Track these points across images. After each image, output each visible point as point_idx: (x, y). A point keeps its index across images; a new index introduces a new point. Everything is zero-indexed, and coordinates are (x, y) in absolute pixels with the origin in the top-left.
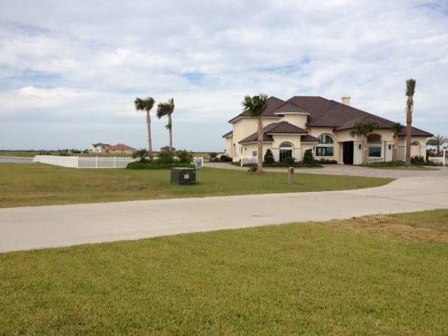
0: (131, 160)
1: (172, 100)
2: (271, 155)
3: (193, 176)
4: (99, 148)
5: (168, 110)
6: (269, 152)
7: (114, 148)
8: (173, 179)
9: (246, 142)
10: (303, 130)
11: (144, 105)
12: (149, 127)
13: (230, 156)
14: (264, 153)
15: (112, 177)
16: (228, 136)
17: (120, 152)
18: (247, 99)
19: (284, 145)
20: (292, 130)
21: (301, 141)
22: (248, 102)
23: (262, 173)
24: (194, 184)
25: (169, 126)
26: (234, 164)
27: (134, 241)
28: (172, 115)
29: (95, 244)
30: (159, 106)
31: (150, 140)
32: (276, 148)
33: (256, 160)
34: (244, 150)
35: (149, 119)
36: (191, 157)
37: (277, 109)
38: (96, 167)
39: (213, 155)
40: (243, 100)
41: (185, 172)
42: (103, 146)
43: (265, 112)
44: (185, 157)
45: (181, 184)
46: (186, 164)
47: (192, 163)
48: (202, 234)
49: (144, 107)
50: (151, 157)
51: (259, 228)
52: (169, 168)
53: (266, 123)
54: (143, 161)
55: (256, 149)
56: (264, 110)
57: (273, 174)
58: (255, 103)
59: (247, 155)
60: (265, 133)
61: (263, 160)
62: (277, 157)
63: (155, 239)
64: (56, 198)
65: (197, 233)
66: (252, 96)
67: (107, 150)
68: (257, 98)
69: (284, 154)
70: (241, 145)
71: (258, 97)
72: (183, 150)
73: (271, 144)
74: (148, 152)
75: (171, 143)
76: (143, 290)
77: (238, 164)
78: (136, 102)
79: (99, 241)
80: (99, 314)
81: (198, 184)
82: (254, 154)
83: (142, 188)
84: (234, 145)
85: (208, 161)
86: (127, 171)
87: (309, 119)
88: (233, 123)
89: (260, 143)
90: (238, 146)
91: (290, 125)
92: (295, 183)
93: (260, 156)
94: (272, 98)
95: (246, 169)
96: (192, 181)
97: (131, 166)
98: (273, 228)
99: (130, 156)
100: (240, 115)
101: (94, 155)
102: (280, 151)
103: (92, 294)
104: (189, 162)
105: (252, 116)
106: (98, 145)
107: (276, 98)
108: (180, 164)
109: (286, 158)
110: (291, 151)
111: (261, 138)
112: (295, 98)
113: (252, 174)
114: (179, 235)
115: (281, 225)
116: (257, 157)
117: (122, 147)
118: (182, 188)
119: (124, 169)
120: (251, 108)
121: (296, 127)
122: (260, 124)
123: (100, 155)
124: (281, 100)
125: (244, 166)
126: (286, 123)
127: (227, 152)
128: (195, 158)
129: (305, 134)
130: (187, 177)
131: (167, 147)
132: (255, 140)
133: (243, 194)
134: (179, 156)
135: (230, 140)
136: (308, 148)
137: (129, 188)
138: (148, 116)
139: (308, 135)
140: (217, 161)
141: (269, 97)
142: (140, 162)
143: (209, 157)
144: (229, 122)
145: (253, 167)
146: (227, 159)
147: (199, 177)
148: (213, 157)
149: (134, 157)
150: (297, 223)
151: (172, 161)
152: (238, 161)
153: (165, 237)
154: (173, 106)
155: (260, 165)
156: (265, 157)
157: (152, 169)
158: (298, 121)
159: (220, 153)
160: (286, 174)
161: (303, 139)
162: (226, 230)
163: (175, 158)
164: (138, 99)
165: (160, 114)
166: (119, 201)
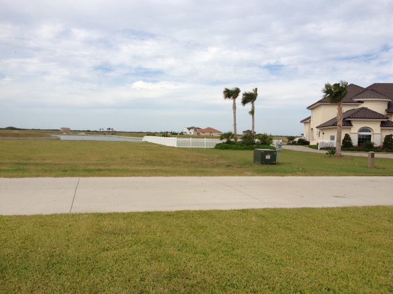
0: (219, 141)
1: (256, 89)
2: (350, 139)
3: (273, 154)
4: (192, 131)
5: (252, 98)
6: (347, 137)
7: (204, 131)
8: (256, 159)
9: (323, 127)
10: (383, 116)
11: (231, 94)
12: (235, 113)
13: (307, 140)
14: (343, 137)
15: (204, 155)
16: (306, 121)
17: (208, 134)
18: (327, 86)
19: (363, 130)
20: (371, 115)
21: (381, 126)
22: (328, 90)
23: (341, 156)
24: (275, 164)
25: (252, 112)
26: (311, 147)
27: (225, 211)
28: (255, 102)
29: (194, 211)
30: (244, 95)
31: (235, 124)
32: (354, 132)
33: (334, 143)
34: (321, 134)
35: (235, 106)
36: (271, 139)
37: (356, 96)
38: (191, 147)
39: (291, 138)
41: (266, 153)
42: (196, 129)
43: (344, 99)
44: (266, 140)
45: (262, 164)
46: (266, 146)
47: (271, 145)
48: (285, 210)
49: (232, 96)
50: (236, 139)
51: (342, 208)
52: (253, 149)
53: (345, 109)
54: (229, 142)
55: (334, 133)
56: (344, 96)
57: (352, 158)
58: (335, 90)
59: (326, 139)
60: (344, 119)
61: (341, 145)
62: (355, 141)
63: (243, 211)
64: (161, 170)
65: (281, 208)
66: (332, 84)
67: (199, 133)
68: (337, 85)
69: (363, 139)
70: (318, 130)
71: (339, 84)
72: (263, 133)
73: (350, 128)
74: (233, 135)
75: (253, 127)
76: (237, 255)
77: (315, 147)
78: (225, 92)
79: (197, 209)
80: (202, 271)
81: (278, 164)
82: (332, 138)
83: (228, 166)
84: (312, 129)
85: (286, 143)
86: (215, 150)
87: (389, 105)
88: (311, 109)
89: (339, 128)
90: (316, 131)
91: (369, 110)
92: (375, 167)
93: (339, 140)
94: (352, 85)
95: (325, 152)
96: (273, 162)
97: (219, 147)
98: (356, 209)
99: (217, 138)
100: (319, 102)
101: (189, 136)
102: (359, 135)
103: (195, 254)
104: (269, 145)
105: (331, 102)
106: (192, 128)
107: (355, 85)
108: (261, 146)
109: (365, 143)
110: (370, 136)
111: (340, 123)
112: (375, 85)
113: (330, 157)
114: (264, 209)
115: (364, 207)
116: (335, 141)
117: (210, 130)
118: (264, 167)
119: (213, 148)
120: (331, 94)
121: (376, 113)
122: (340, 110)
123: (193, 137)
124: (360, 87)
125: (321, 149)
126: (366, 109)
127: (305, 136)
128: (275, 142)
129: (386, 120)
130: (268, 157)
131: (248, 131)
132: (333, 125)
133: (323, 175)
134: (260, 139)
135: (307, 125)
136: (388, 133)
137: (218, 165)
138: (234, 104)
139: (388, 121)
140: (294, 143)
141: (348, 84)
142: (226, 143)
143: (287, 140)
144: (308, 108)
145: (331, 150)
146: (304, 143)
147: (279, 158)
148: (291, 140)
149: (222, 138)
150: (380, 206)
151: (254, 143)
152: (315, 144)
153: (253, 209)
154: (257, 94)
155: (338, 149)
156: (344, 141)
157: (236, 149)
158: (379, 107)
159: (297, 137)
160: (366, 158)
161: (383, 124)
162: (309, 208)
163: (256, 140)
164: (226, 89)
165: (244, 102)
166: (210, 176)
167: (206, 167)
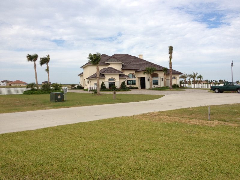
0: (26, 89)
1: (49, 55)
2: (104, 85)
3: (62, 95)
4: (5, 83)
5: (46, 61)
6: (103, 83)
7: (14, 83)
8: (51, 99)
9: (91, 78)
10: (120, 72)
12: (36, 70)
13: (82, 86)
14: (100, 84)
15: (16, 99)
16: (81, 75)
17: (18, 85)
18: (90, 55)
19: (110, 79)
20: (114, 71)
21: (119, 77)
22: (91, 57)
23: (100, 94)
24: (63, 101)
25: (47, 70)
26: (85, 90)
28: (49, 63)
30: (41, 59)
31: (36, 78)
32: (106, 81)
33: (96, 87)
34: (90, 82)
35: (36, 66)
36: (61, 87)
37: (107, 60)
38: (5, 94)
39: (73, 85)
40: (88, 56)
41: (58, 95)
42: (8, 82)
43: (100, 63)
44: (57, 87)
45: (56, 101)
46: (58, 91)
47: (61, 90)
49: (33, 59)
50: (38, 87)
52: (49, 93)
53: (101, 68)
54: (33, 89)
55: (96, 82)
56: (99, 61)
57: (106, 95)
58: (94, 57)
59: (92, 85)
60: (100, 73)
61: (100, 88)
62: (107, 86)
65: (67, 125)
66: (92, 54)
67: (10, 84)
68: (95, 55)
69: (111, 84)
70: (88, 80)
71: (96, 54)
72: (55, 83)
73: (104, 79)
74: (35, 85)
75: (49, 79)
77: (87, 90)
78: (28, 57)
81: (66, 101)
82: (95, 84)
83: (34, 105)
84: (84, 80)
85: (70, 89)
86: (24, 95)
87: (123, 66)
88: (83, 68)
89: (98, 78)
90: (87, 80)
91: (113, 69)
92: (116, 99)
93: (98, 86)
94: (103, 55)
95: (91, 92)
96: (62, 100)
97: (26, 93)
98: (105, 120)
99: (24, 87)
100: (87, 64)
101: (3, 87)
102: (109, 82)
104: (60, 90)
105: (93, 64)
106: (5, 81)
107: (105, 55)
108: (55, 91)
109: (112, 86)
110: (114, 82)
111: (98, 76)
112: (115, 55)
113: (94, 95)
114: (57, 126)
116: (97, 86)
117: (19, 82)
118: (57, 103)
119: (22, 94)
120: (92, 60)
121: (116, 70)
122: (98, 69)
123: (6, 87)
124: (108, 56)
125: (90, 91)
126: (111, 68)
127: (81, 84)
128: (63, 88)
129: (121, 74)
130: (59, 97)
131: (46, 82)
132: (95, 77)
133: (90, 105)
134: (54, 87)
135: (82, 78)
136: (123, 81)
137: (26, 105)
138: (35, 64)
139: (123, 74)
140: (75, 88)
141: (101, 54)
142: (31, 90)
143: (71, 87)
144: (81, 67)
145: (95, 91)
146: (80, 88)
147: (66, 98)
148: (73, 87)
149: (27, 87)
151: (50, 90)
152: (87, 88)
153: (50, 127)
154: (49, 59)
155: (98, 90)
156: (101, 86)
157: (38, 94)
158: (118, 67)
159: (77, 84)
160: (112, 94)
161: (121, 76)
162: (81, 123)
163: (52, 88)
164: (28, 55)
165: (42, 63)
166: (22, 111)
167: (18, 106)
